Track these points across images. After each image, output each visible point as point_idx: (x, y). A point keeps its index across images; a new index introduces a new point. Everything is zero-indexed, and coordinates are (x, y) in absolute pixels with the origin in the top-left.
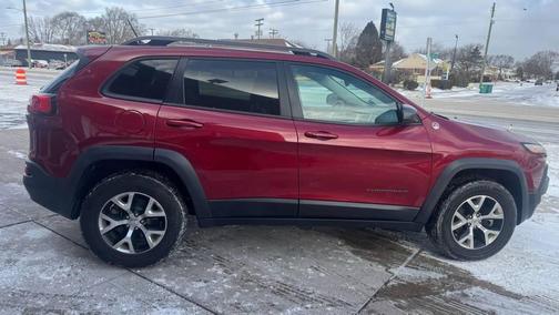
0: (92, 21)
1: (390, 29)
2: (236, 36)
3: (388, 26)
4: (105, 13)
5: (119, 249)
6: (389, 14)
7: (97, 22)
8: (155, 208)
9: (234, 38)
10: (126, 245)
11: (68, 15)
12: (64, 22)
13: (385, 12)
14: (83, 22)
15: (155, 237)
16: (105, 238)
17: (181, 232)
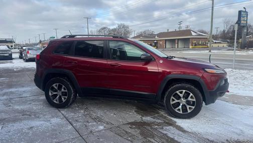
0: (112, 30)
1: (244, 20)
2: (168, 30)
3: (242, 19)
4: (117, 26)
5: (55, 102)
6: (242, 13)
7: (114, 30)
8: (65, 89)
9: (167, 31)
10: (56, 101)
11: (105, 28)
12: (103, 31)
13: (240, 12)
14: (110, 30)
15: (65, 98)
16: (51, 98)
17: (72, 97)
